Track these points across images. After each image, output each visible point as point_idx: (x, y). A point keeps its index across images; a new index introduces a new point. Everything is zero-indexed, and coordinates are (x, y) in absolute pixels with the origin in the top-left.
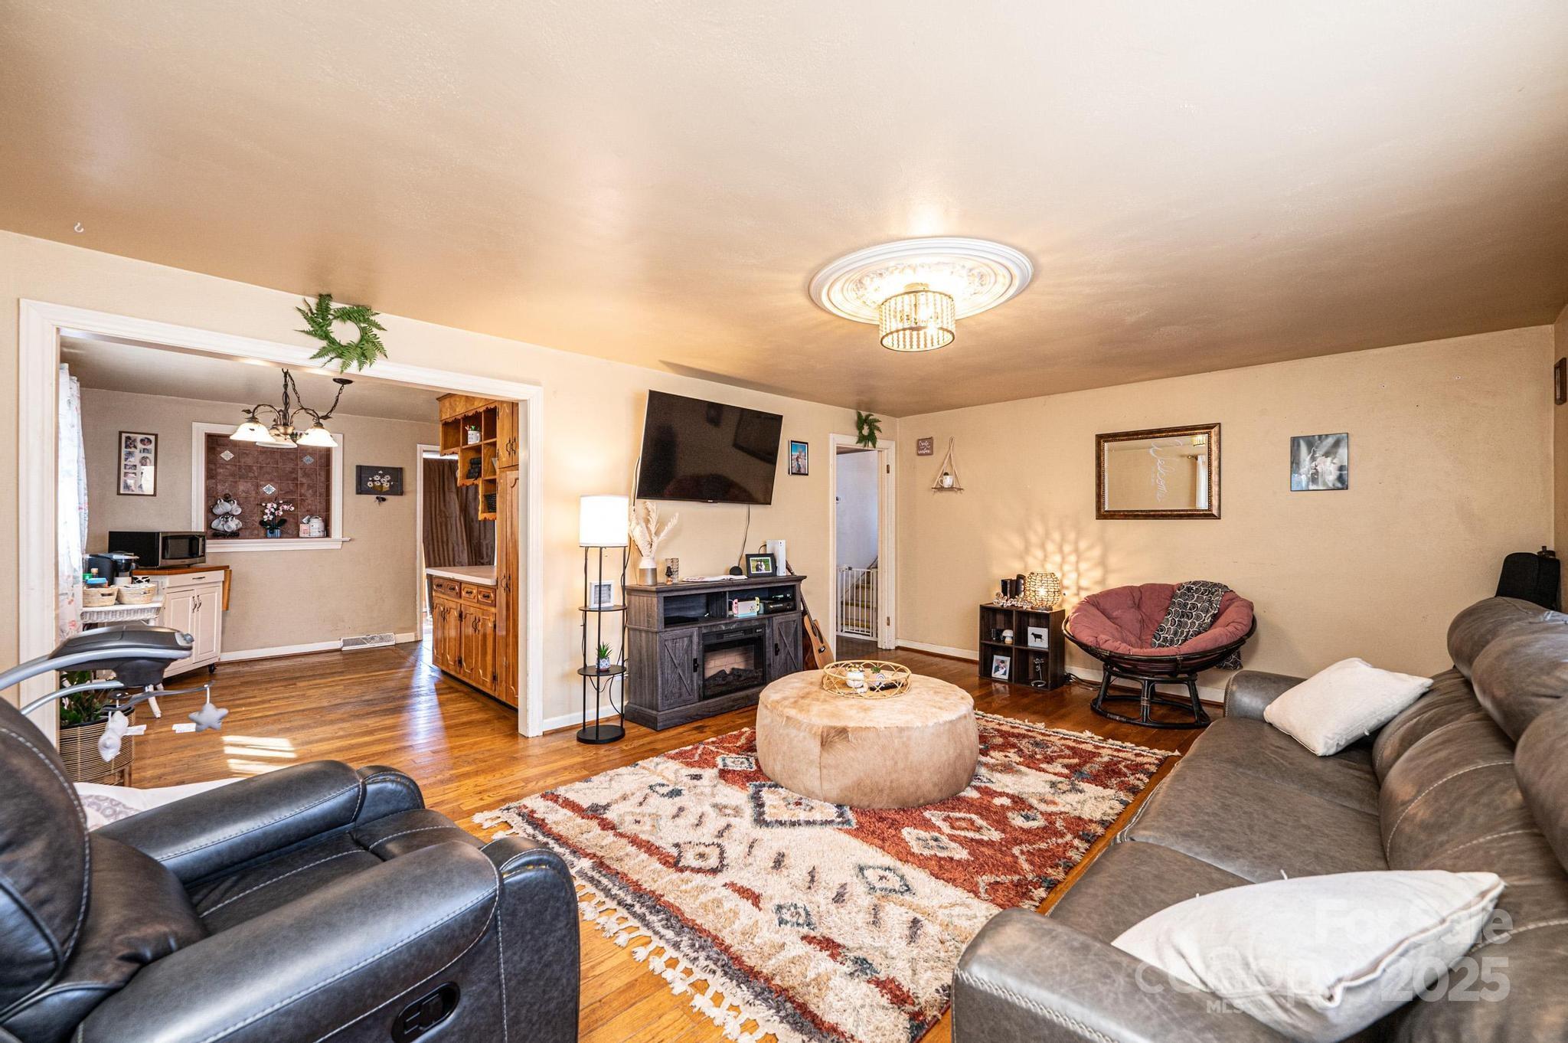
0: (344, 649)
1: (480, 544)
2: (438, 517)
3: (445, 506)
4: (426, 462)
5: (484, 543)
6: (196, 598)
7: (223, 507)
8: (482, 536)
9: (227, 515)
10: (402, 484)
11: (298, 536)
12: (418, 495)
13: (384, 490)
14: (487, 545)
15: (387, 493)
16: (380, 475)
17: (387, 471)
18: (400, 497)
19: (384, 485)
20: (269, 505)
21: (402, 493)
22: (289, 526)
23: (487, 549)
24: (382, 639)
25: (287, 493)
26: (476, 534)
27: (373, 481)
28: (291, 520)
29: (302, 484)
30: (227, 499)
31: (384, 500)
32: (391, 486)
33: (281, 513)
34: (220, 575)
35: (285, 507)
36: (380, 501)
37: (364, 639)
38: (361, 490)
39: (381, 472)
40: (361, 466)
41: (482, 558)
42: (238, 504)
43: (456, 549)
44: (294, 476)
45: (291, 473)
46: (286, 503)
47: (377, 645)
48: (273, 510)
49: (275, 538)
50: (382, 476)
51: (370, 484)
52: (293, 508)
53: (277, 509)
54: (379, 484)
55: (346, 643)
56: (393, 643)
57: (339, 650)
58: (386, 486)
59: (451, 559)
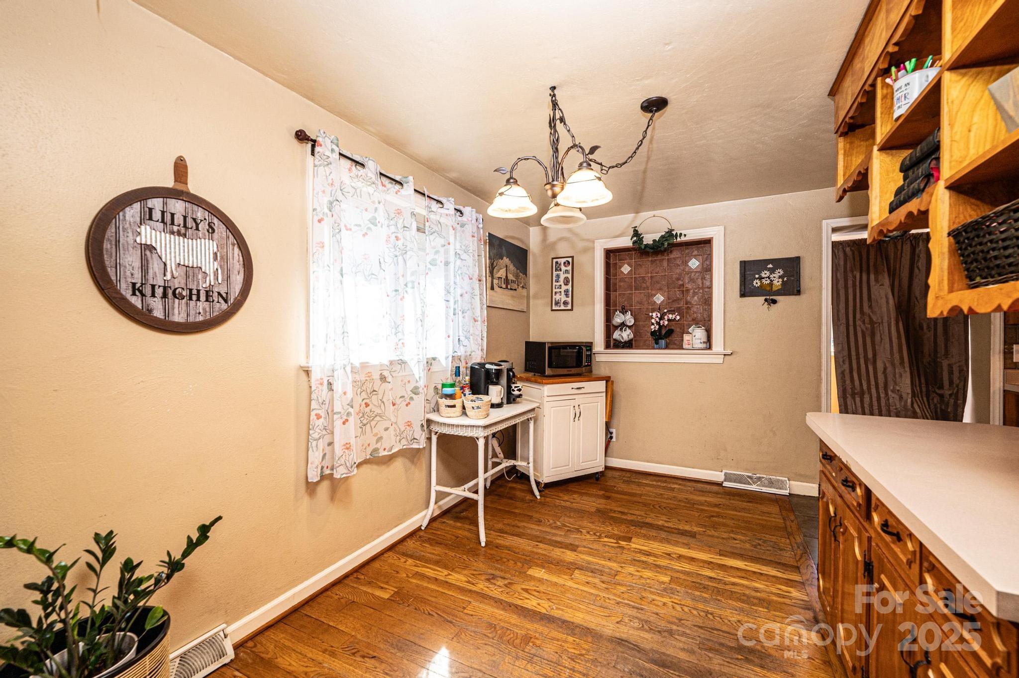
0: (726, 484)
1: (935, 365)
2: (858, 323)
3: (870, 307)
4: (835, 245)
5: (945, 364)
6: (577, 407)
7: (618, 319)
8: (941, 350)
9: (623, 325)
10: (798, 280)
11: (681, 348)
12: (824, 292)
13: (775, 289)
14: (950, 366)
15: (779, 293)
16: (769, 269)
17: (777, 263)
18: (797, 297)
19: (775, 282)
20: (654, 314)
21: (798, 293)
22: (675, 337)
23: (951, 373)
24: (771, 483)
25: (674, 301)
26: (927, 349)
27: (761, 278)
28: (678, 330)
29: (688, 290)
30: (624, 311)
31: (774, 302)
32: (784, 283)
33: (666, 323)
34: (601, 386)
35: (670, 316)
36: (769, 304)
37: (749, 477)
38: (744, 292)
39: (770, 266)
40: (745, 262)
41: (941, 387)
42: (631, 315)
43: (890, 369)
44: (681, 282)
45: (678, 279)
46: (672, 312)
47: (765, 490)
48: (658, 320)
49: (659, 348)
50: (772, 271)
51: (757, 283)
52: (678, 318)
53: (661, 318)
54: (768, 282)
55: (728, 478)
56: (786, 492)
57: (720, 484)
58: (777, 283)
59: (881, 385)
